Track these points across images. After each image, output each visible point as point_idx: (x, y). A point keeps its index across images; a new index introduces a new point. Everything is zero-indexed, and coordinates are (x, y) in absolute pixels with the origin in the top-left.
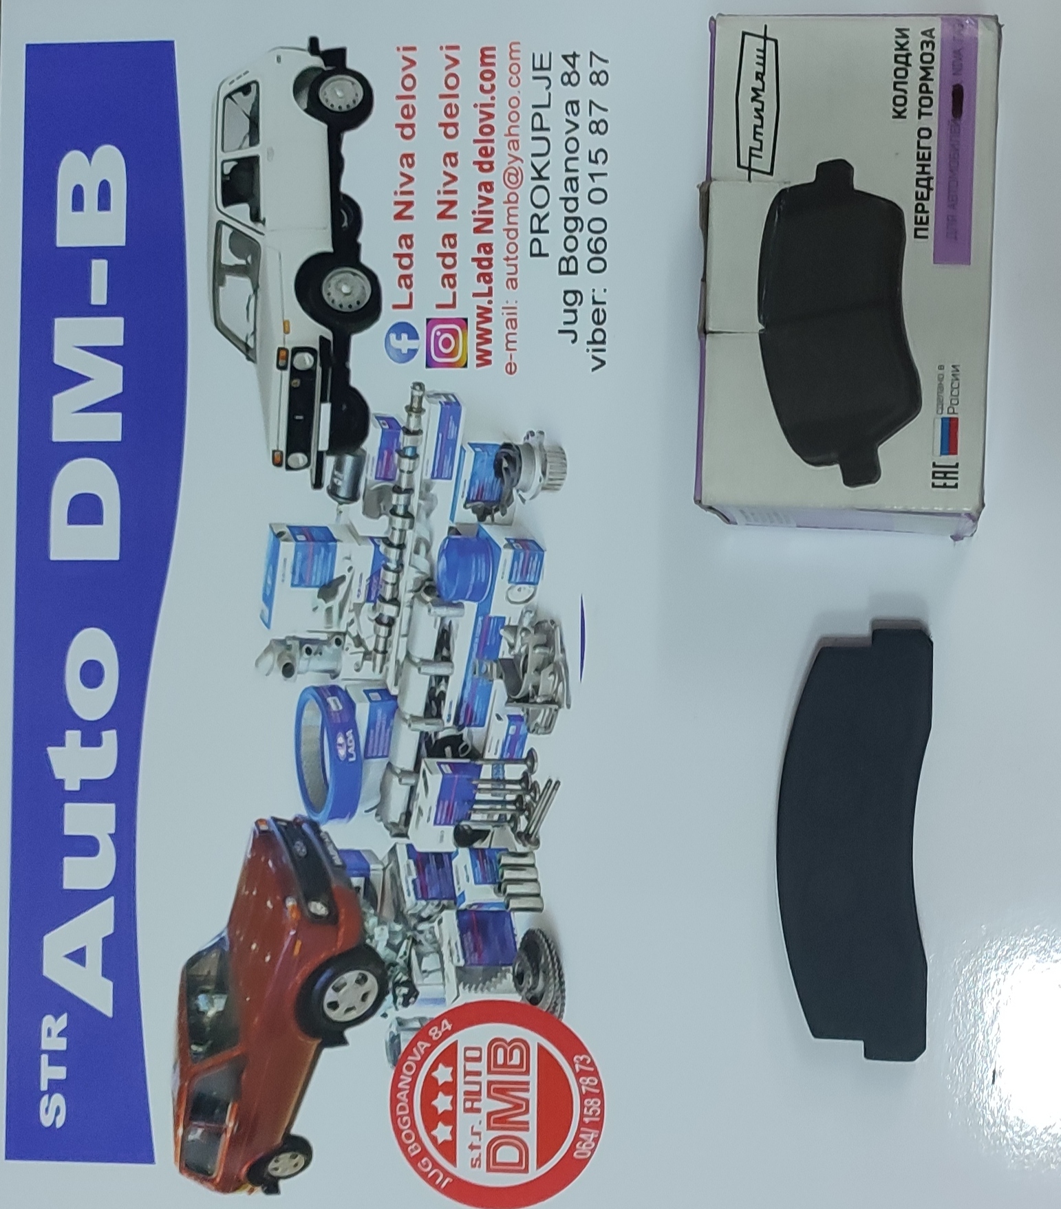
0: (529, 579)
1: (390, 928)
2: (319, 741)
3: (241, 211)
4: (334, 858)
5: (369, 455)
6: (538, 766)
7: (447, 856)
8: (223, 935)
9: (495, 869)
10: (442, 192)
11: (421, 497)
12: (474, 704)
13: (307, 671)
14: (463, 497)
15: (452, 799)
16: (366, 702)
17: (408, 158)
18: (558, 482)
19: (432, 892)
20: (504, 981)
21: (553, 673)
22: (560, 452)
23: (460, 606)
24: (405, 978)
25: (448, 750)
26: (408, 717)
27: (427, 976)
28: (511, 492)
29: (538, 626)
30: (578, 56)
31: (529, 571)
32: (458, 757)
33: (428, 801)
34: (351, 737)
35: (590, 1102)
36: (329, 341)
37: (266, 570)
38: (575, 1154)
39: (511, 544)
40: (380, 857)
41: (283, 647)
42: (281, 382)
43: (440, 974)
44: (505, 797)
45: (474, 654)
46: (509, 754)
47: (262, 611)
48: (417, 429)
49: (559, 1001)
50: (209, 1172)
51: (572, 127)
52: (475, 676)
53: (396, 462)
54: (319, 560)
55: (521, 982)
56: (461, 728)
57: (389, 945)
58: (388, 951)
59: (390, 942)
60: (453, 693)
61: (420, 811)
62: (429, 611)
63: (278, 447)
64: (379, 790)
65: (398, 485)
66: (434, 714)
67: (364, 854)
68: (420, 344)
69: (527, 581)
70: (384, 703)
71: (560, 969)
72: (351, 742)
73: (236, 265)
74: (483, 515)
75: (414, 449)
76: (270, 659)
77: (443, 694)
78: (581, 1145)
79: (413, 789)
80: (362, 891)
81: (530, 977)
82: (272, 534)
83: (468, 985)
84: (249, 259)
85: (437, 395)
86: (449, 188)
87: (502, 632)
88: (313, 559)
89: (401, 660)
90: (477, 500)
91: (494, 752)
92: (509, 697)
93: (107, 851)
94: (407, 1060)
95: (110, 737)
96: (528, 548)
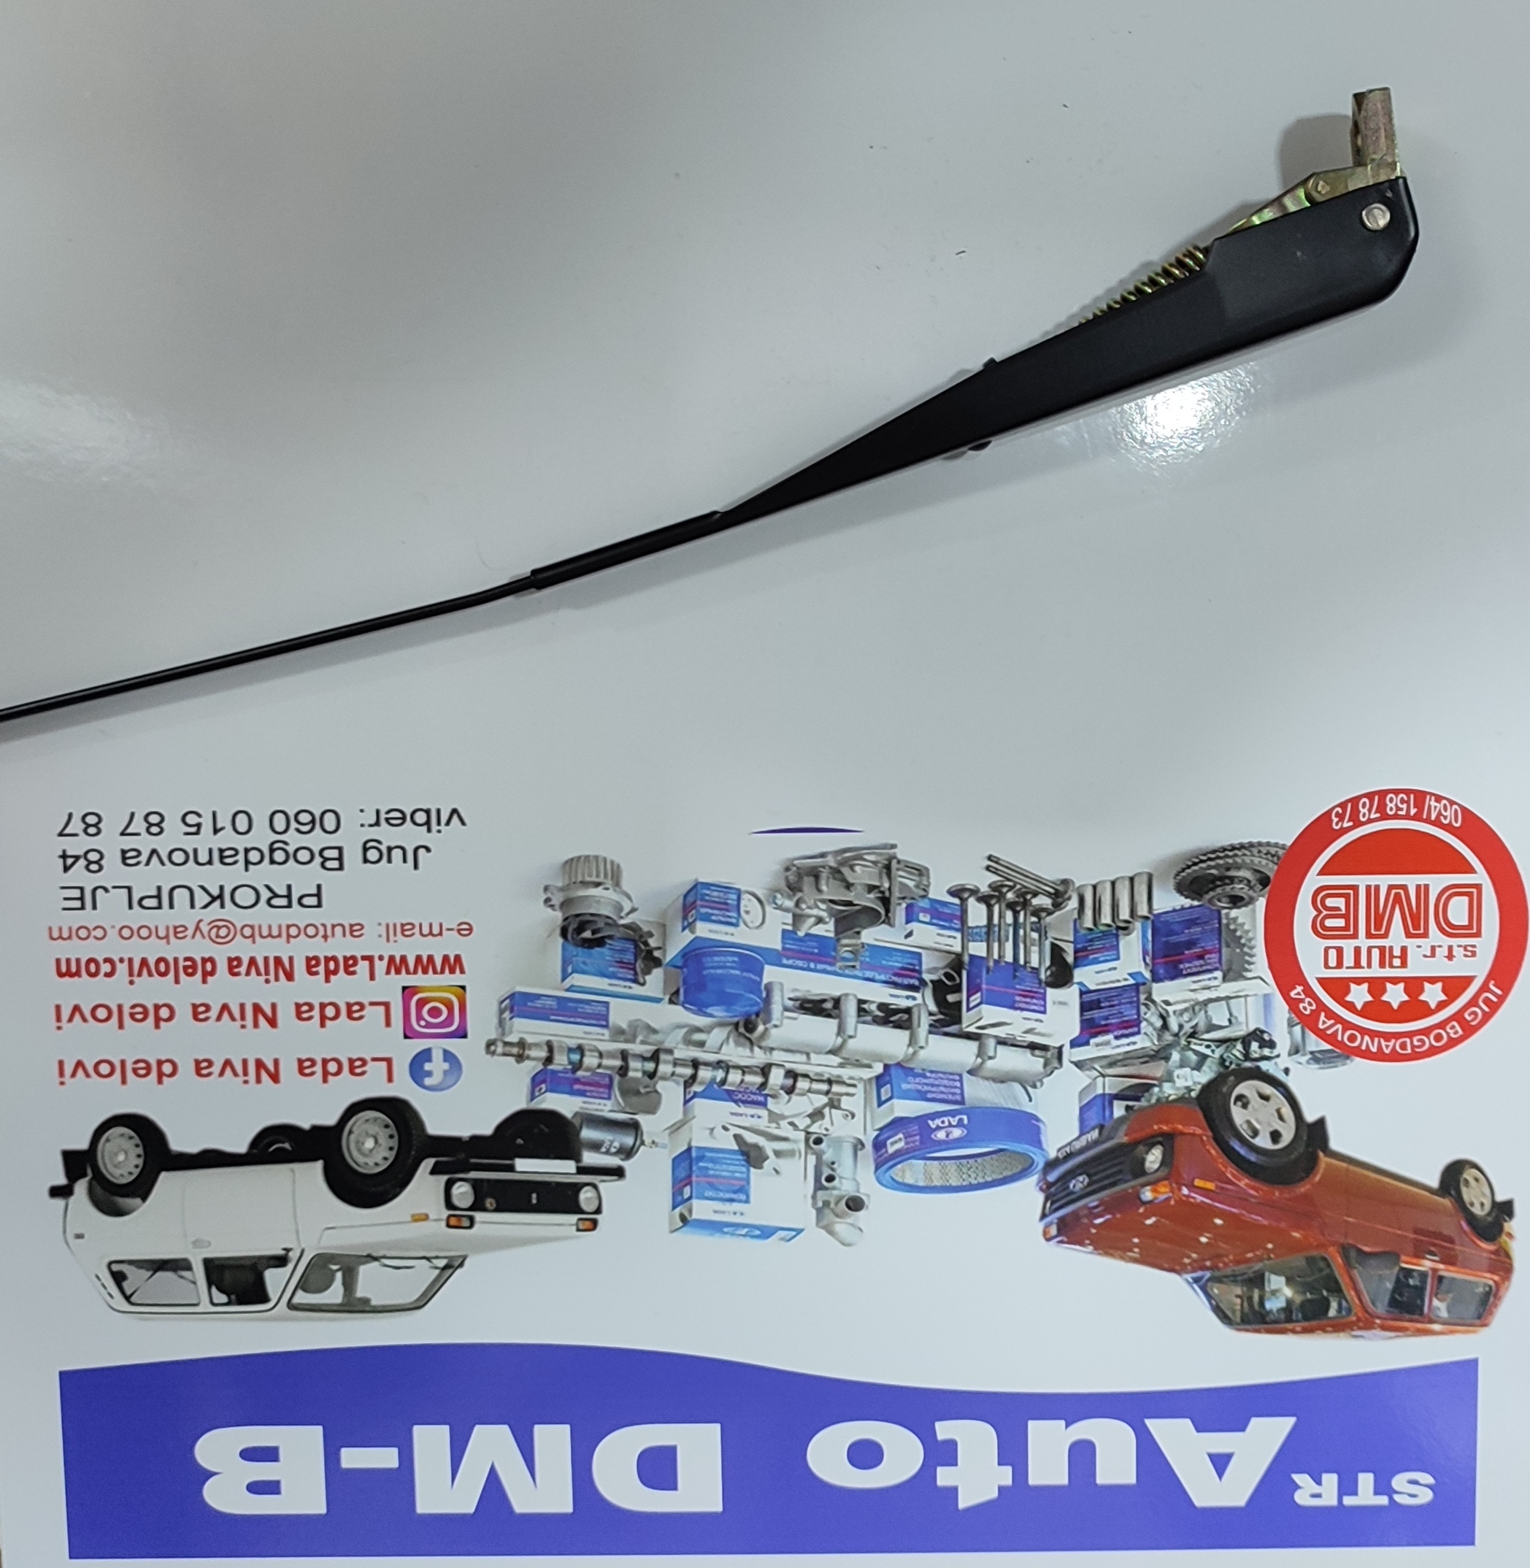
0: (732, 900)
1: (1177, 1068)
2: (943, 1163)
3: (274, 1279)
4: (1090, 1139)
5: (582, 1108)
6: (970, 882)
7: (1084, 996)
8: (1191, 1280)
9: (1101, 934)
10: (243, 1023)
11: (632, 1040)
12: (893, 967)
13: (855, 1180)
14: (630, 988)
15: (1011, 991)
16: (892, 1105)
17: (201, 1068)
18: (609, 866)
19: (1130, 1014)
20: (1240, 921)
21: (852, 867)
22: (571, 864)
23: (769, 988)
24: (1239, 1046)
25: (951, 998)
26: (911, 1050)
27: (1236, 1018)
28: (624, 926)
29: (793, 888)
30: (64, 851)
31: (723, 901)
32: (960, 984)
33: (1016, 1022)
34: (938, 1122)
35: (1390, 807)
36: (436, 1164)
37: (728, 1236)
38: (1457, 825)
39: (690, 924)
40: (1088, 1081)
41: (827, 1211)
42: (490, 1223)
43: (1232, 1002)
44: (1009, 925)
45: (829, 968)
46: (955, 921)
47: (782, 1239)
48: (545, 1048)
49: (1264, 850)
50: (1487, 1289)
51: (155, 858)
52: (858, 967)
53: (588, 1074)
54: (714, 1169)
55: (1242, 899)
56: (923, 983)
57: (1198, 1067)
58: (1205, 1068)
59: (1193, 1065)
60: (879, 994)
61: (1027, 1032)
62: (776, 1026)
63: (572, 1225)
64: (1004, 1085)
65: (616, 1070)
66: (906, 1016)
67: (1085, 1102)
68: (437, 1046)
69: (735, 903)
70: (894, 1081)
71: (1224, 850)
72: (943, 1122)
73: (344, 1284)
74: (652, 961)
75: (570, 1050)
76: (840, 1227)
77: (882, 1007)
78: (1445, 818)
79: (1002, 1042)
80: (1131, 1103)
81: (1233, 888)
82: (684, 1229)
83: (1247, 966)
84: (334, 1267)
85: (501, 1023)
86: (237, 1013)
87: (801, 934)
88: (713, 1176)
89: (841, 1061)
90: (634, 969)
91: (951, 939)
92: (883, 922)
93: (1087, 1429)
94: (1342, 1041)
95: (944, 1430)
96: (694, 902)
